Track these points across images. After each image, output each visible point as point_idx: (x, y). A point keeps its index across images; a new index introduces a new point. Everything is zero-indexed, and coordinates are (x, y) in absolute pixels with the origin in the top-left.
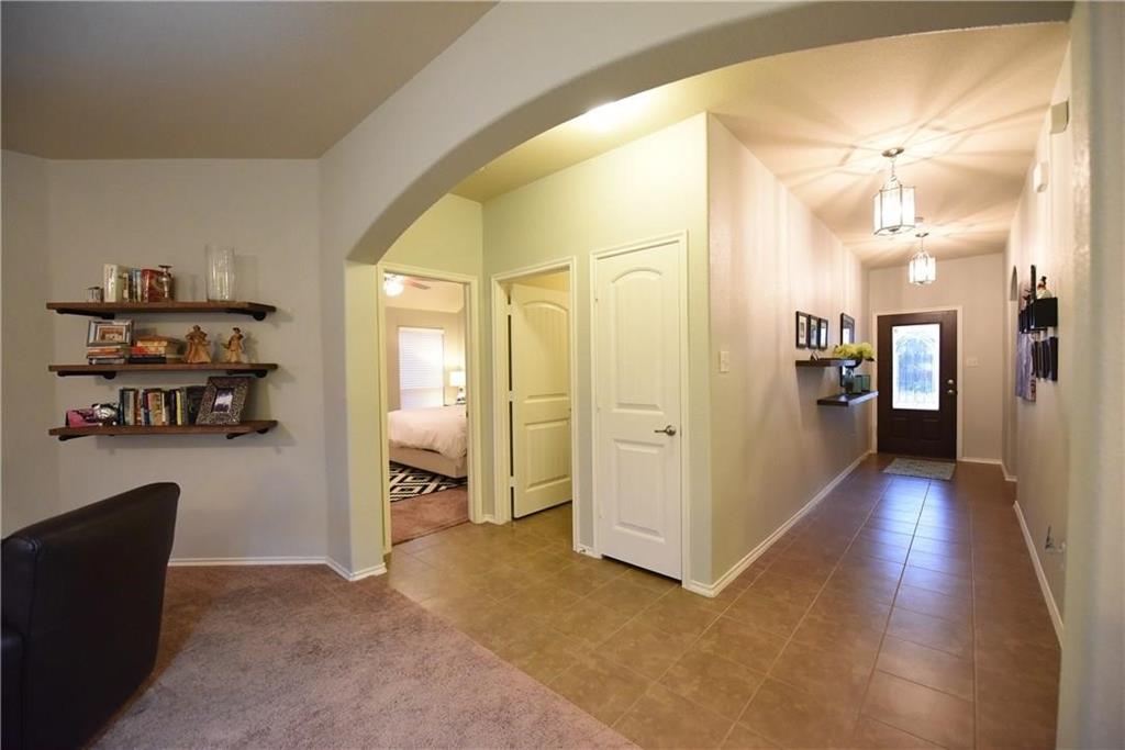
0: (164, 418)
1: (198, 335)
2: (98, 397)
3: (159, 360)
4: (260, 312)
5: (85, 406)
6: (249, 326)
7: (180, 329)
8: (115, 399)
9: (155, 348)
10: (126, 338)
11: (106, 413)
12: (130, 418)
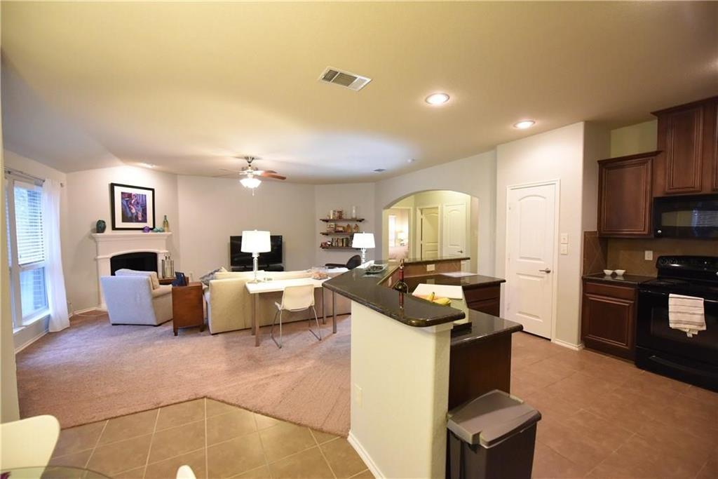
0: (341, 245)
1: (348, 226)
2: (328, 240)
3: (341, 231)
4: (360, 221)
5: (325, 241)
6: (359, 224)
7: (345, 224)
8: (331, 240)
9: (341, 229)
10: (334, 226)
11: (329, 243)
12: (334, 244)
